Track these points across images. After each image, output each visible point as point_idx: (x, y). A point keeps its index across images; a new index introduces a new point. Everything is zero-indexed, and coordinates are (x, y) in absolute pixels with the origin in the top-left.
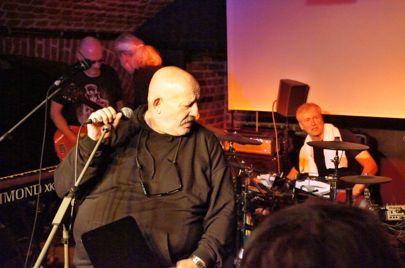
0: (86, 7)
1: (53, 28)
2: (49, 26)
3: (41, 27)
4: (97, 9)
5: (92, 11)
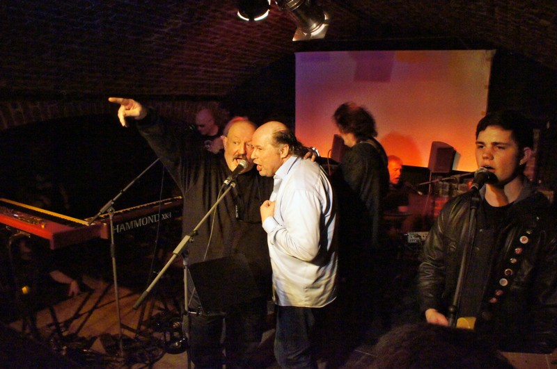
0: (192, 79)
1: (168, 93)
2: (165, 93)
3: (159, 94)
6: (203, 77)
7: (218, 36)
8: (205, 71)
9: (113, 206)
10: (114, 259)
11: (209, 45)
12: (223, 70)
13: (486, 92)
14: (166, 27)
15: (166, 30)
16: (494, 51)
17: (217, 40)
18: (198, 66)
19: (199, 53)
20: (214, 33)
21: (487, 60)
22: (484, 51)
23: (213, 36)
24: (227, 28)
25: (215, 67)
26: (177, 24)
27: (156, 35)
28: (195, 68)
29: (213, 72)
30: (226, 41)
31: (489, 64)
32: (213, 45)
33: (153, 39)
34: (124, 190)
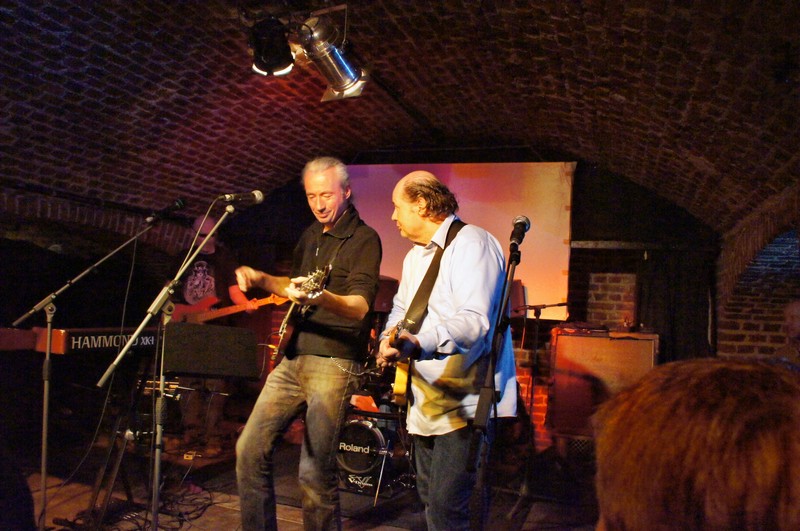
0: (180, 188)
1: (145, 206)
2: (140, 204)
3: (134, 204)
4: (192, 192)
5: (187, 194)
6: (195, 189)
7: (221, 125)
8: (199, 179)
9: (54, 301)
10: (46, 383)
11: (209, 138)
12: (222, 182)
13: (567, 215)
14: (154, 98)
15: (153, 103)
16: (575, 163)
17: (220, 131)
18: (191, 168)
19: (193, 149)
20: (218, 120)
21: (567, 174)
22: (563, 163)
23: (215, 123)
24: (234, 113)
25: (214, 176)
26: (168, 95)
27: (139, 108)
28: (187, 171)
29: (207, 183)
30: (230, 134)
31: (569, 178)
32: (214, 139)
33: (133, 114)
34: (73, 281)
